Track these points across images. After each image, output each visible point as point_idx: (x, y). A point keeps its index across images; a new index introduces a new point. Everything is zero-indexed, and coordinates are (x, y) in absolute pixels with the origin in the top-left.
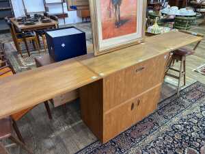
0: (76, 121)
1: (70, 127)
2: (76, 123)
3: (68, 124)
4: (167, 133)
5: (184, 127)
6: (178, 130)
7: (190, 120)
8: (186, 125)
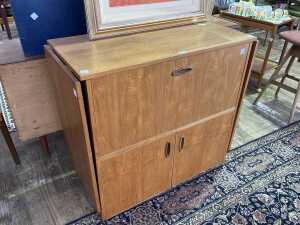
0: (65, 172)
1: (50, 180)
2: (63, 176)
3: (47, 176)
4: (238, 208)
5: (276, 200)
6: (261, 203)
7: (291, 187)
8: (281, 195)
